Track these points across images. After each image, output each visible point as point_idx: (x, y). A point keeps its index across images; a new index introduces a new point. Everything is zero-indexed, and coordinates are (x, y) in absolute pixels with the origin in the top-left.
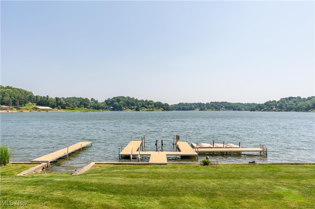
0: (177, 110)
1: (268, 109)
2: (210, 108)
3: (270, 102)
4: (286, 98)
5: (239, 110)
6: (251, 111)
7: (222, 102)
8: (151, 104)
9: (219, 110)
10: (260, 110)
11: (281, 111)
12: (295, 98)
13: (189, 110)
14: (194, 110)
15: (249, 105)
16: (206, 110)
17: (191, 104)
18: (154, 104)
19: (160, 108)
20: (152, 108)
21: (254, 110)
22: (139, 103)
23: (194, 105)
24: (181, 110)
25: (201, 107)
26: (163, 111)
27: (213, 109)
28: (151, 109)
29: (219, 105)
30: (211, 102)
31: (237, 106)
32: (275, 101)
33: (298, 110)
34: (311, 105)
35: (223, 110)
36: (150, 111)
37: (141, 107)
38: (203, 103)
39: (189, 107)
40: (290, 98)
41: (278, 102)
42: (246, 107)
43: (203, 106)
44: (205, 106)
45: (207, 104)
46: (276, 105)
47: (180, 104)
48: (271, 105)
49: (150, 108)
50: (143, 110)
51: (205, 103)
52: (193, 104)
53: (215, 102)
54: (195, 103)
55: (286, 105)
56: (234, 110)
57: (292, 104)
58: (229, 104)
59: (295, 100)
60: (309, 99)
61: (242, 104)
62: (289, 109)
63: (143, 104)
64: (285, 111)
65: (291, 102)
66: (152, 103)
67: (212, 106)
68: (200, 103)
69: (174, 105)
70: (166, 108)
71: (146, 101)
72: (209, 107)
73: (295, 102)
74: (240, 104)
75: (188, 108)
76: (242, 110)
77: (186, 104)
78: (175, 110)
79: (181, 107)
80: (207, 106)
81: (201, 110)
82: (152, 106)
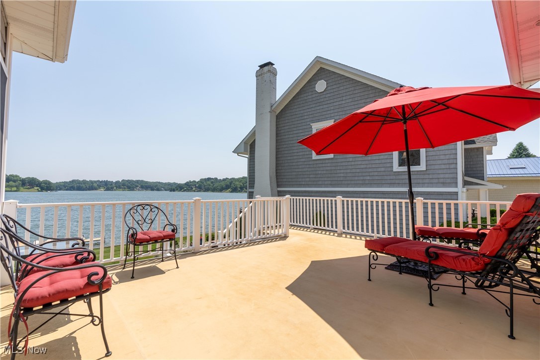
0: (67, 190)
1: (188, 190)
2: (121, 188)
3: (190, 182)
4: (205, 179)
5: (158, 190)
6: (171, 191)
7: (138, 181)
8: (14, 181)
9: (133, 190)
10: (180, 190)
11: (200, 191)
12: (213, 179)
13: (89, 190)
14: (96, 189)
15: (169, 184)
16: (115, 190)
17: (92, 182)
18: (20, 181)
19: (33, 188)
20: (16, 186)
21: (174, 191)
23: (98, 183)
24: (75, 190)
25: (108, 186)
26: (39, 191)
27: (125, 189)
28: (15, 189)
29: (133, 184)
30: (123, 180)
31: (156, 186)
32: (195, 181)
33: (214, 190)
34: (224, 186)
35: (139, 190)
36: (11, 191)
38: (111, 181)
39: (89, 186)
40: (209, 179)
42: (166, 186)
43: (111, 185)
44: (114, 185)
45: (117, 182)
46: (195, 185)
47: (73, 181)
48: (191, 185)
49: (11, 187)
51: (114, 181)
52: (95, 182)
53: (129, 180)
54: (98, 181)
55: (205, 186)
56: (152, 190)
57: (210, 185)
58: (147, 182)
59: (212, 180)
60: (224, 180)
61: (162, 183)
62: (207, 190)
64: (204, 191)
65: (209, 182)
66: (15, 178)
67: (124, 185)
68: (107, 181)
69: (62, 182)
70: (46, 187)
72: (119, 186)
73: (212, 182)
74: (159, 183)
75: (87, 187)
76: (161, 190)
77: (84, 182)
78: (64, 190)
79: (75, 186)
80: (117, 185)
81: (108, 189)
82: (17, 184)
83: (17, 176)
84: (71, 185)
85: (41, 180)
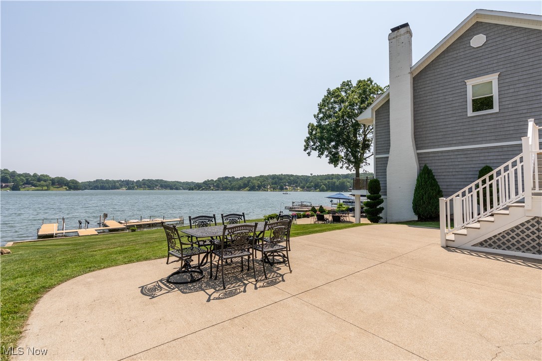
0: (91, 189)
1: (206, 189)
2: (141, 187)
3: (208, 181)
4: (223, 178)
5: (177, 189)
6: (189, 190)
7: (157, 181)
8: (45, 181)
9: (153, 189)
10: (199, 189)
11: (218, 190)
12: (230, 178)
13: (112, 189)
14: (118, 189)
15: (187, 183)
16: (136, 189)
17: (114, 182)
18: (50, 180)
19: (62, 187)
20: (47, 186)
21: (193, 189)
22: (19, 178)
23: (120, 183)
24: (99, 189)
25: (130, 185)
26: (67, 190)
27: (145, 188)
28: (46, 188)
29: (153, 184)
30: (143, 180)
31: (175, 185)
32: (212, 180)
33: (232, 189)
34: (242, 185)
35: (158, 189)
36: (42, 190)
37: (23, 185)
38: (132, 180)
39: (112, 186)
40: (226, 178)
41: (215, 181)
42: (184, 185)
43: (133, 184)
44: (135, 184)
45: (138, 182)
46: (213, 184)
47: (97, 181)
48: (209, 184)
49: (43, 186)
50: (27, 188)
51: (135, 181)
52: (118, 181)
53: (149, 180)
54: (120, 181)
55: (223, 185)
56: (171, 189)
57: (227, 184)
58: (166, 182)
59: (230, 179)
60: (241, 179)
61: (180, 183)
62: (225, 189)
63: (27, 180)
64: (222, 190)
65: (227, 181)
66: (46, 178)
67: (144, 184)
68: (128, 180)
69: (87, 182)
70: (73, 186)
71: (35, 175)
72: (140, 185)
73: (230, 181)
74: (178, 182)
75: (109, 187)
76: (180, 189)
77: (107, 181)
78: (88, 189)
79: (99, 185)
80: (138, 185)
81: (129, 189)
82: (47, 183)
83: (47, 176)
84: (95, 185)
85: (69, 180)
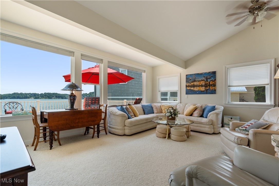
0: (11, 98)
2: (44, 97)
7: (54, 94)
9: (51, 98)
13: (25, 98)
14: (29, 98)
17: (26, 94)
23: (30, 95)
24: (16, 99)
25: (36, 96)
27: (46, 98)
29: (51, 95)
30: (45, 93)
32: (86, 94)
35: (54, 98)
38: (38, 93)
39: (25, 96)
41: (88, 94)
43: (38, 96)
45: (42, 94)
46: (87, 96)
47: (14, 93)
48: (84, 96)
51: (40, 94)
52: (28, 94)
53: (48, 93)
54: (30, 93)
56: (62, 98)
58: (59, 94)
67: (45, 95)
68: (35, 93)
69: (8, 94)
75: (23, 97)
77: (21, 94)
79: (16, 96)
80: (41, 96)
81: (36, 98)
84: (13, 96)
